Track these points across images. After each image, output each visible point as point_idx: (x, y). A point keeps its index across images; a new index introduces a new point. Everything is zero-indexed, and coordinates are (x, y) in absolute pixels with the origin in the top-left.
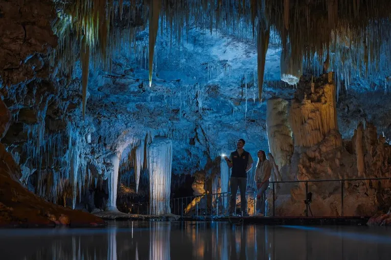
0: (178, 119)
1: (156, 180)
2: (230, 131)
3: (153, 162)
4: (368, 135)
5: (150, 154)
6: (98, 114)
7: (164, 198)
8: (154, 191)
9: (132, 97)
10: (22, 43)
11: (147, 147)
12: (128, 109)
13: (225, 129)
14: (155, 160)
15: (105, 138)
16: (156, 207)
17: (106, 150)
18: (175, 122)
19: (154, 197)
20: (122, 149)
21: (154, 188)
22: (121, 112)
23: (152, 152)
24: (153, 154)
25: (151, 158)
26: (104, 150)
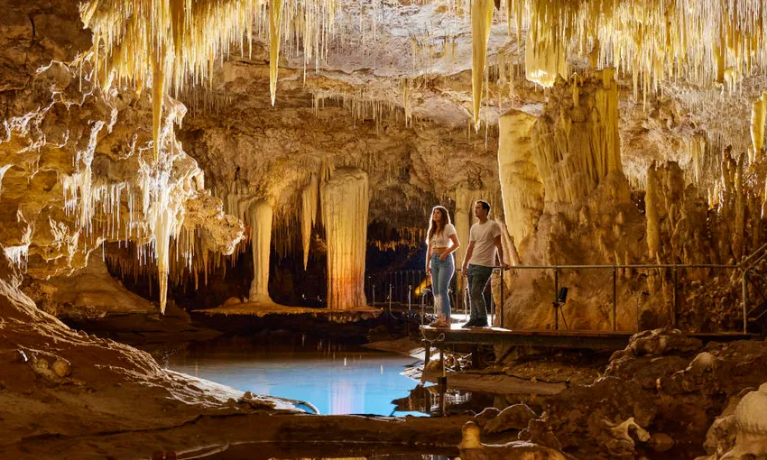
0: (374, 136)
1: (339, 247)
2: (470, 157)
3: (333, 214)
4: (668, 184)
5: (327, 200)
6: (232, 128)
7: (355, 279)
8: (334, 265)
9: (287, 99)
10: (28, 46)
11: (322, 187)
12: (284, 120)
13: (460, 154)
14: (336, 210)
15: (247, 171)
16: (338, 295)
17: (248, 193)
18: (370, 140)
19: (335, 277)
20: (278, 190)
21: (335, 261)
22: (272, 126)
23: (330, 194)
24: (331, 199)
25: (328, 207)
26: (245, 192)
